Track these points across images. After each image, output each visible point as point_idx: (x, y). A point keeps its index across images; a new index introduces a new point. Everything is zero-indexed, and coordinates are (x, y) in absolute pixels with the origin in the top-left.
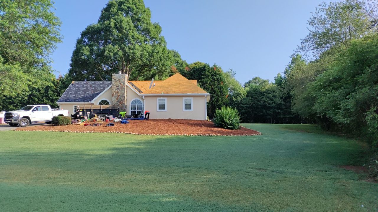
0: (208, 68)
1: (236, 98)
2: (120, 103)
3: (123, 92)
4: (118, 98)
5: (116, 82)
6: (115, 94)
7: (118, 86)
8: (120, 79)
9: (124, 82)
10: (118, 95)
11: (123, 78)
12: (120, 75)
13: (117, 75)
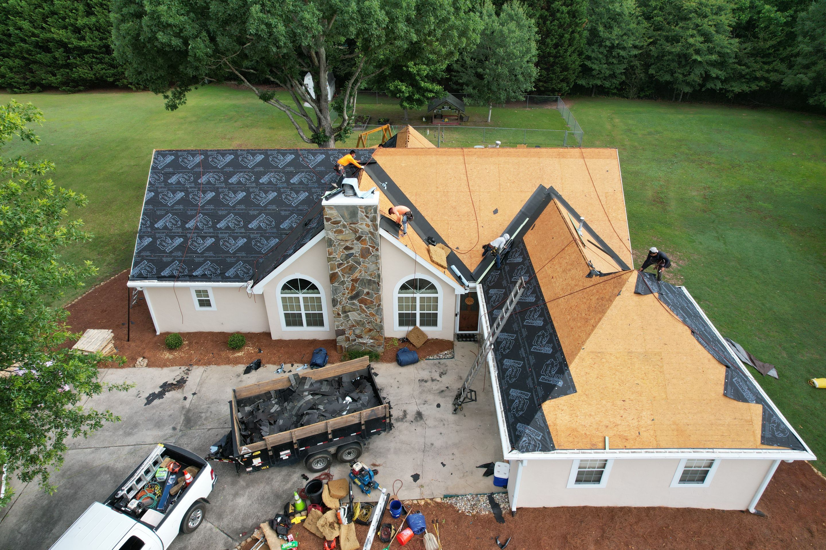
1: (608, 27)
2: (362, 301)
3: (372, 267)
4: (353, 288)
5: (341, 232)
6: (343, 275)
7: (352, 248)
8: (354, 224)
9: (372, 234)
10: (354, 277)
11: (368, 218)
12: (353, 208)
13: (344, 209)
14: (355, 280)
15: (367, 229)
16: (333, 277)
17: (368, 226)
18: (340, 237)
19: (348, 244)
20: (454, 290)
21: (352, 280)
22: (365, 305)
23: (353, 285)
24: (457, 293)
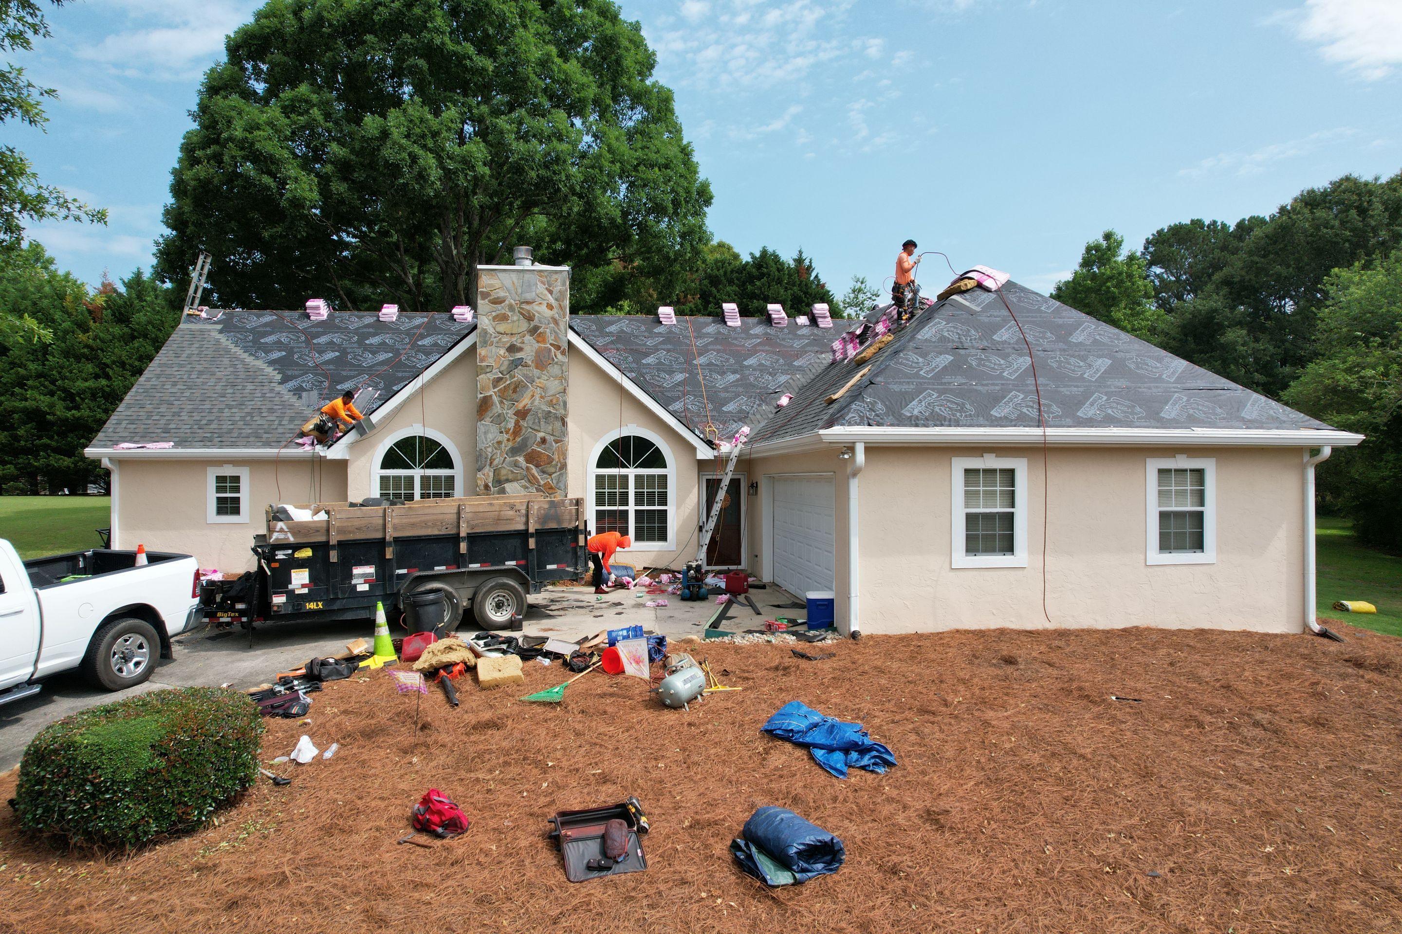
0: (778, 270)
2: (530, 459)
3: (554, 386)
4: (517, 430)
5: (503, 318)
6: (501, 402)
7: (520, 349)
8: (528, 303)
9: (556, 322)
10: (520, 406)
11: (551, 292)
12: (527, 276)
13: (514, 276)
14: (522, 414)
15: (548, 313)
16: (483, 406)
17: (550, 307)
18: (502, 328)
19: (515, 340)
20: (693, 449)
21: (517, 413)
22: (537, 466)
23: (517, 423)
24: (700, 456)
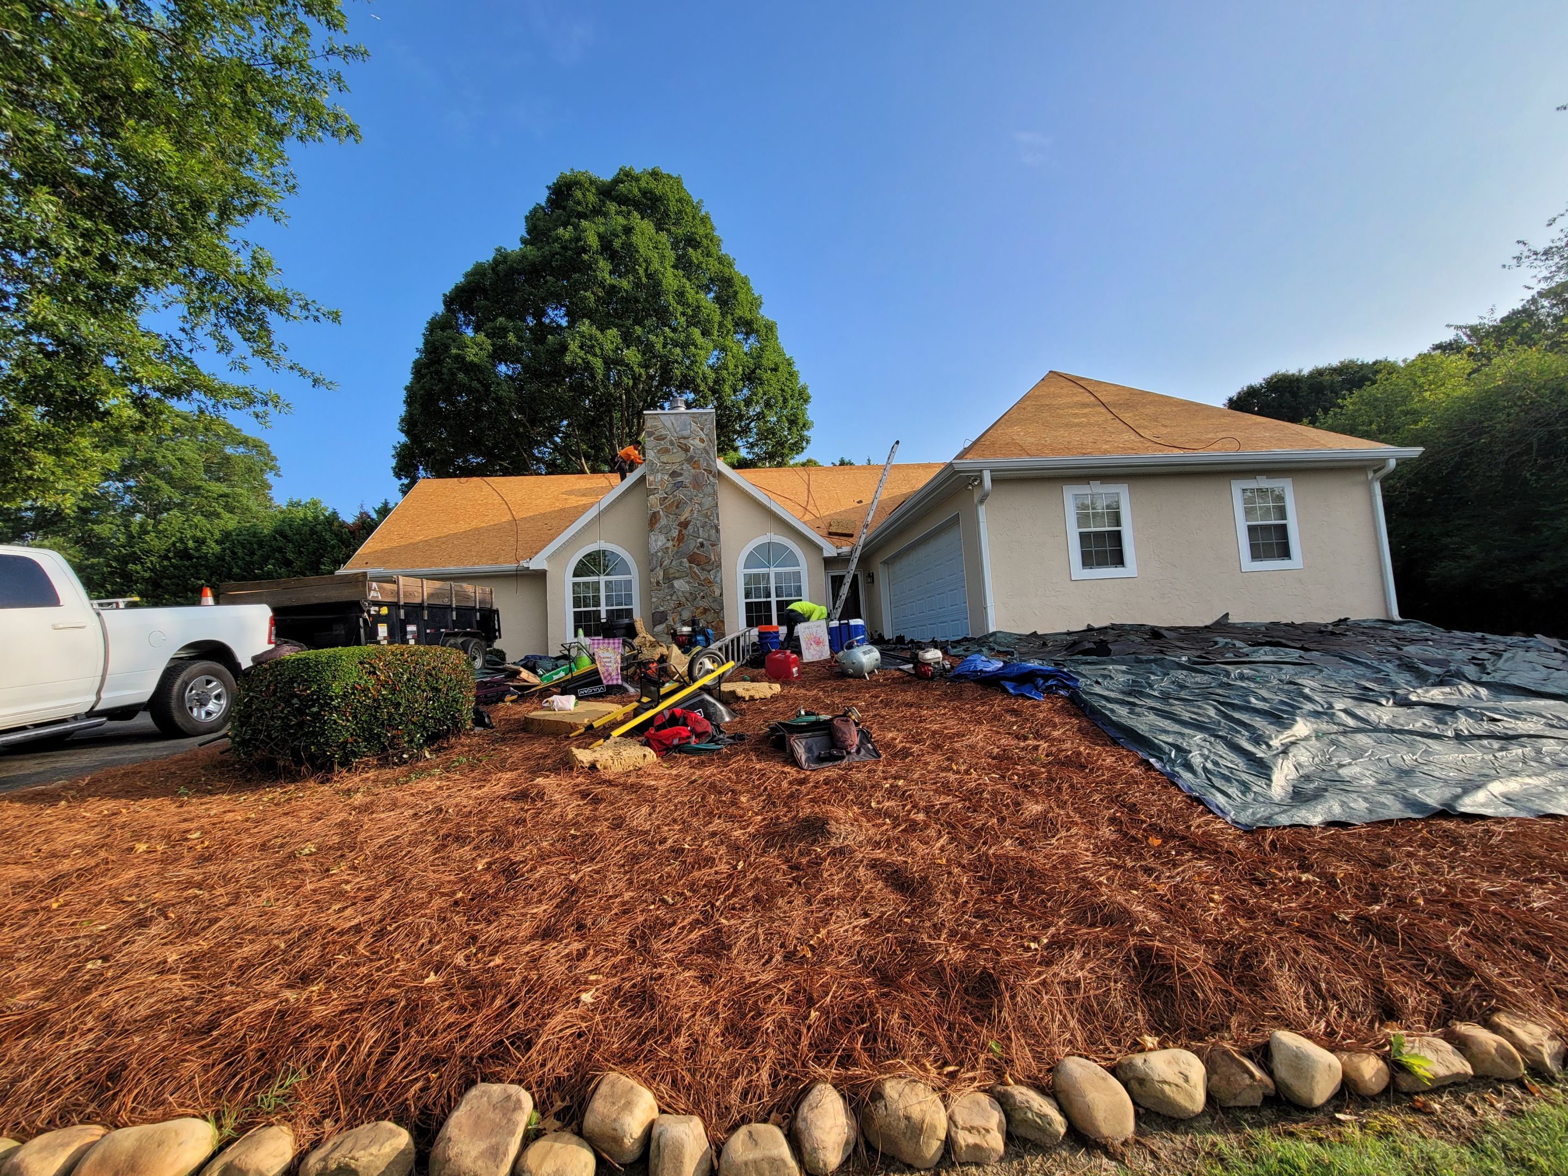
2: (692, 560)
3: (708, 502)
4: (681, 539)
5: (666, 451)
6: (667, 516)
7: (681, 475)
8: (685, 438)
9: (708, 453)
10: (682, 519)
11: (702, 429)
12: (683, 417)
13: (672, 417)
14: (684, 525)
15: (701, 445)
16: (653, 519)
17: (702, 441)
18: (665, 458)
19: (676, 467)
20: (819, 549)
21: (680, 524)
22: (698, 565)
23: (680, 532)
24: (826, 554)
